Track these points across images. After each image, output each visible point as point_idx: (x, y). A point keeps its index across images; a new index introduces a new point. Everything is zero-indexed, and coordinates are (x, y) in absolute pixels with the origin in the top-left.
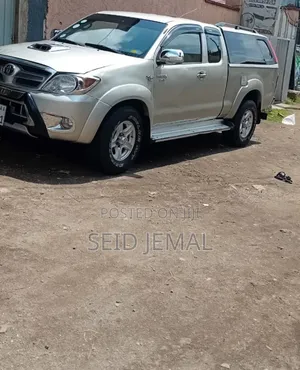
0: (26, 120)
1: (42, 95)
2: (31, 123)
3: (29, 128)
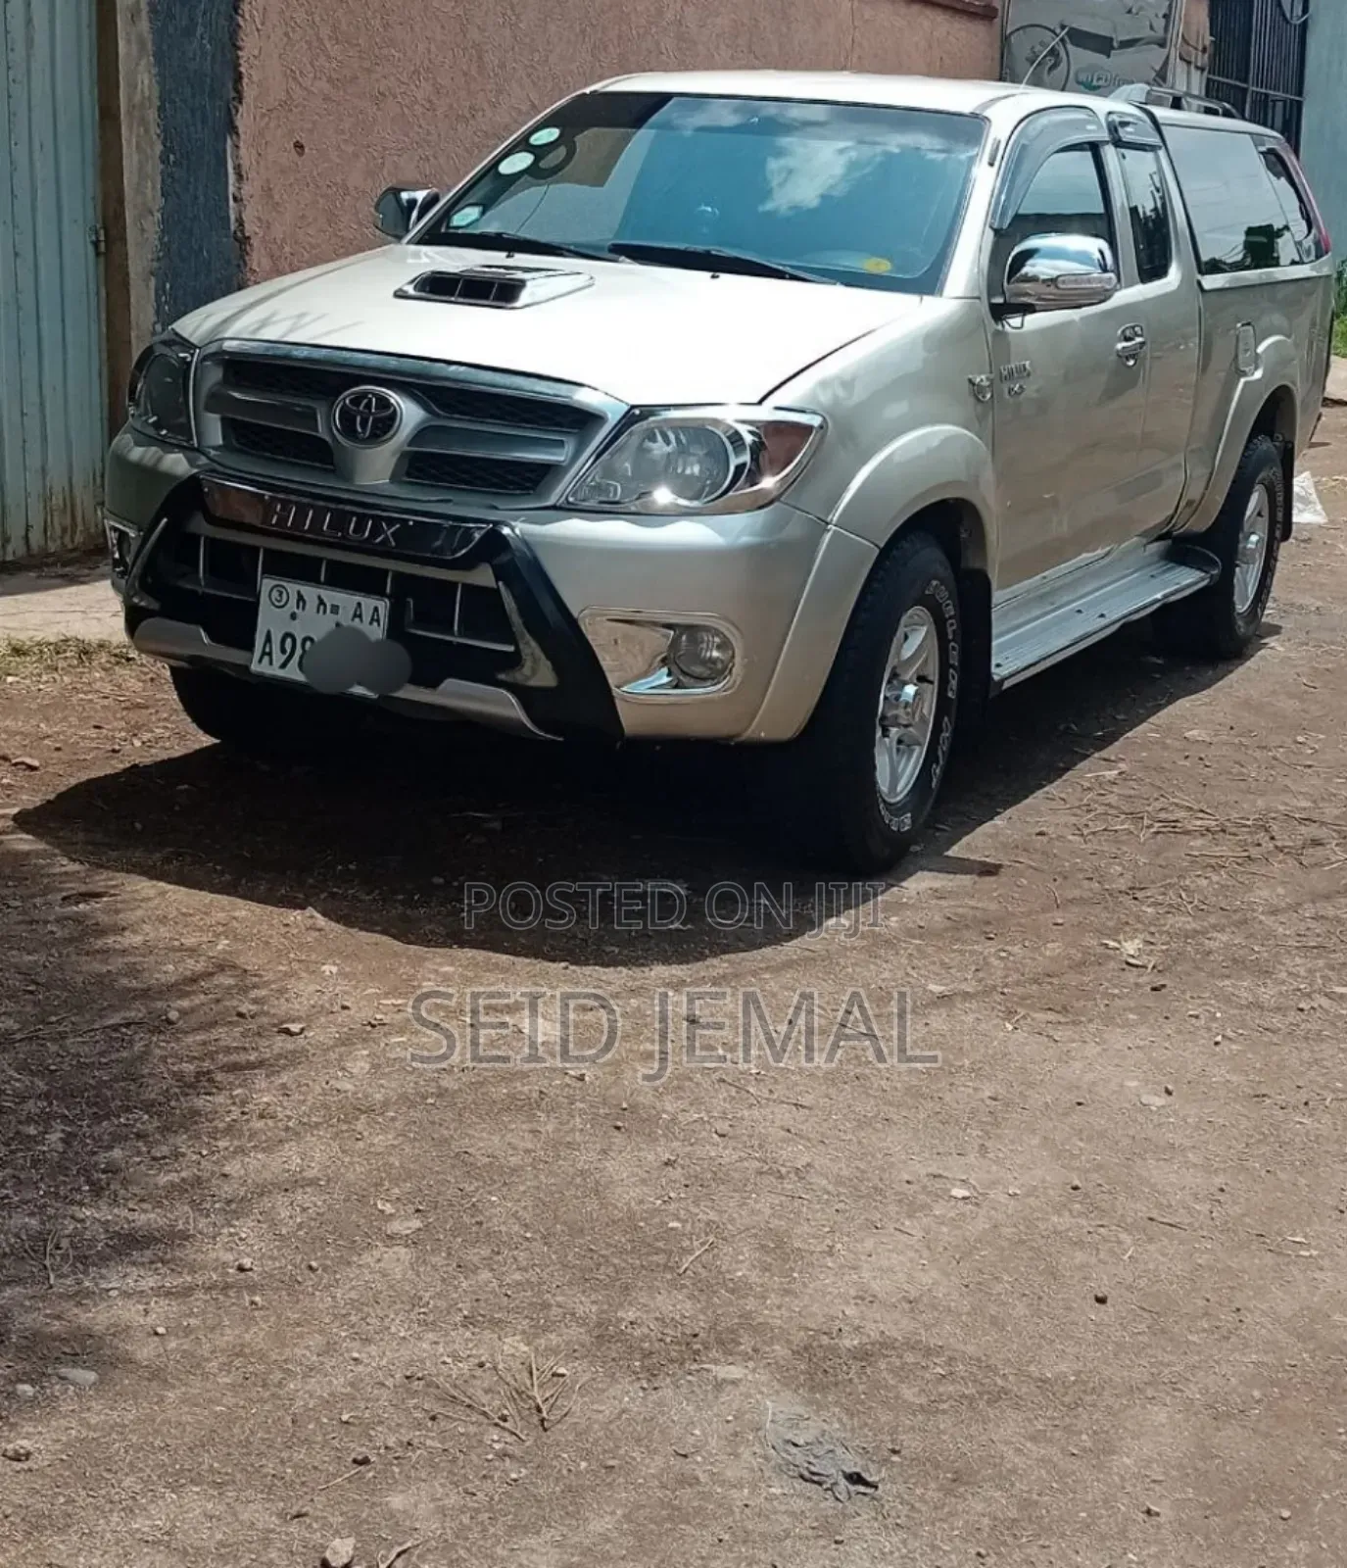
0: (514, 661)
1: (574, 527)
2: (541, 673)
3: (526, 695)
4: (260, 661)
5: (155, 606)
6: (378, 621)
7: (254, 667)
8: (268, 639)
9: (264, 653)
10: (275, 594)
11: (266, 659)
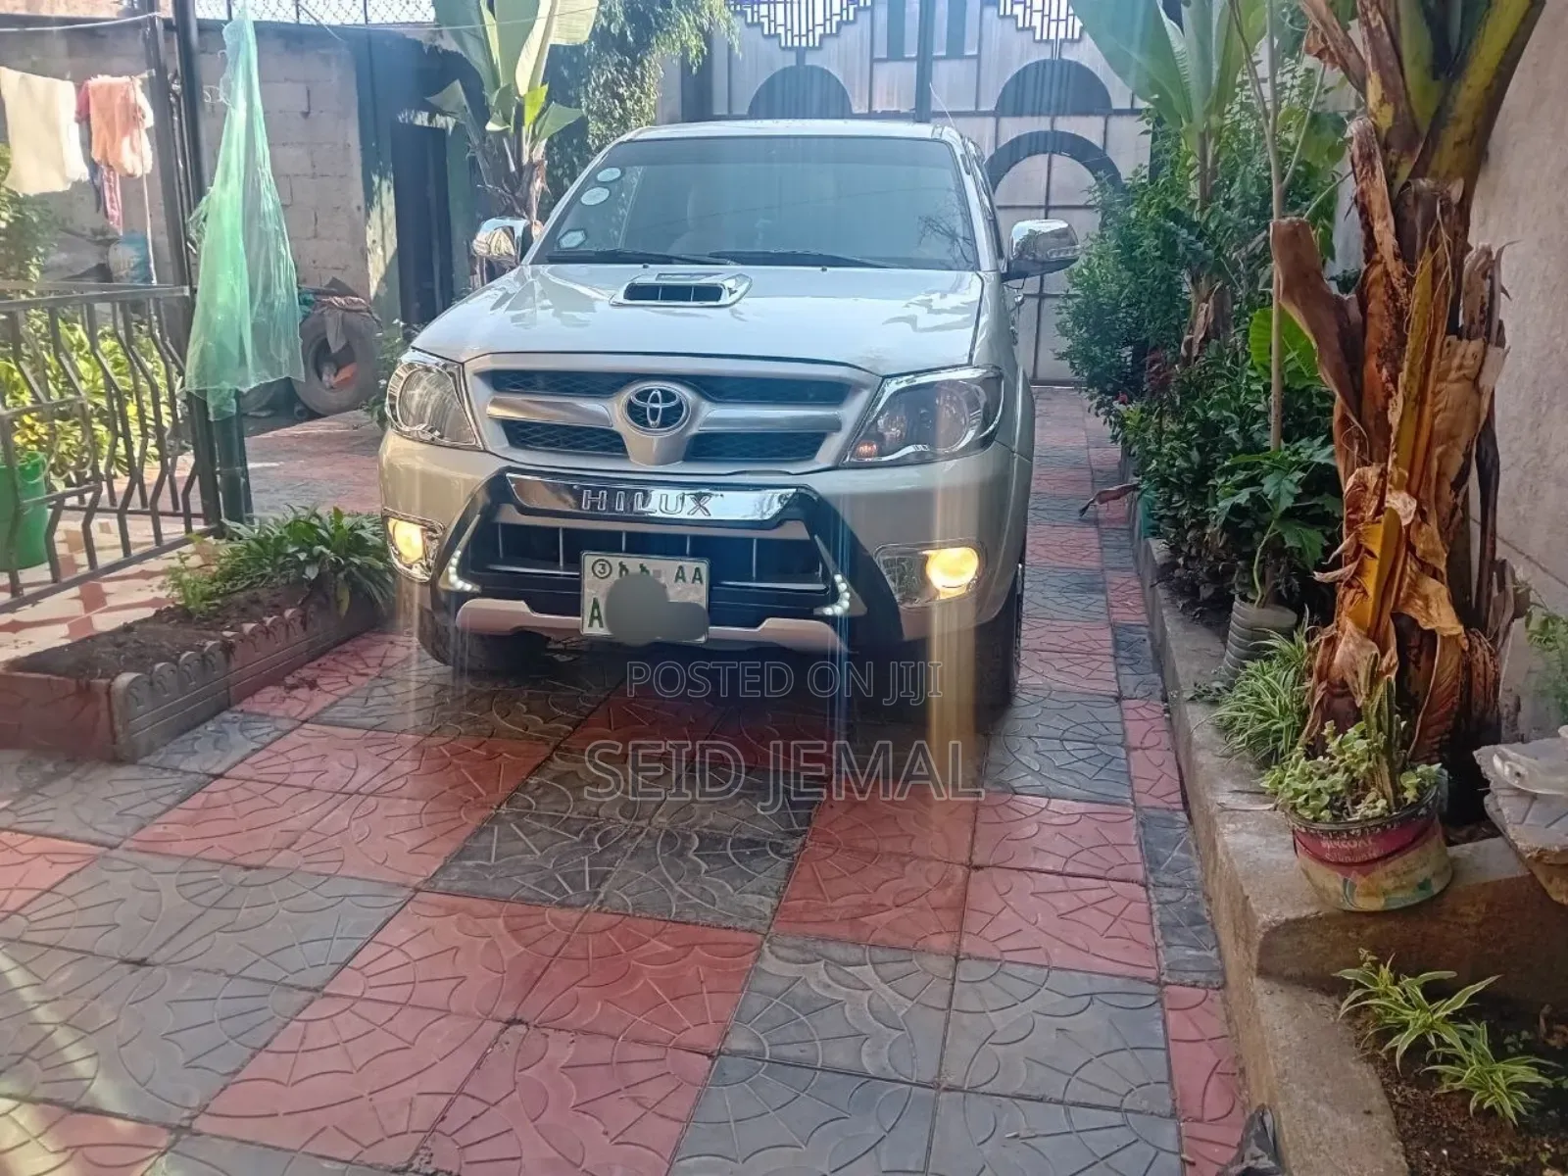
0: (830, 596)
4: (591, 625)
5: (477, 589)
6: (700, 579)
7: (587, 631)
8: (596, 605)
9: (593, 618)
10: (598, 568)
11: (596, 622)
